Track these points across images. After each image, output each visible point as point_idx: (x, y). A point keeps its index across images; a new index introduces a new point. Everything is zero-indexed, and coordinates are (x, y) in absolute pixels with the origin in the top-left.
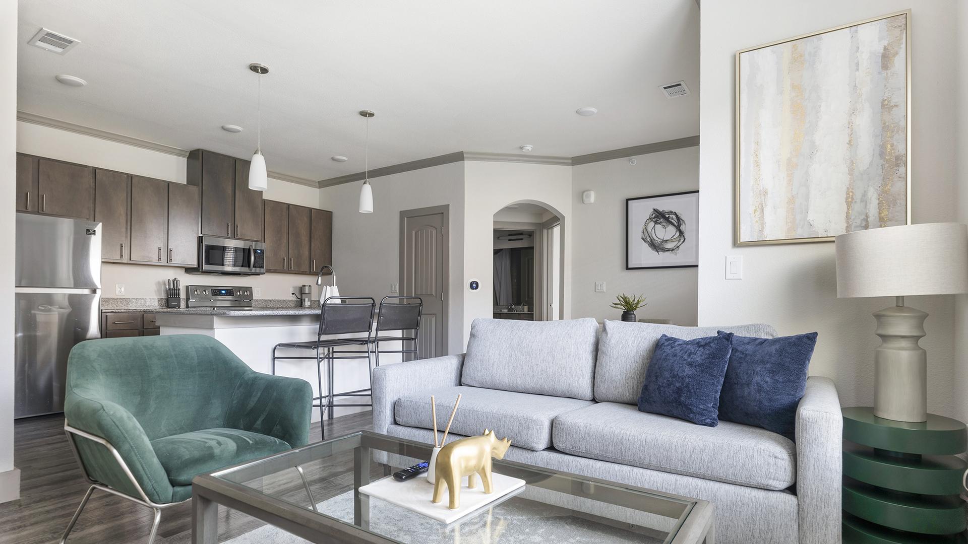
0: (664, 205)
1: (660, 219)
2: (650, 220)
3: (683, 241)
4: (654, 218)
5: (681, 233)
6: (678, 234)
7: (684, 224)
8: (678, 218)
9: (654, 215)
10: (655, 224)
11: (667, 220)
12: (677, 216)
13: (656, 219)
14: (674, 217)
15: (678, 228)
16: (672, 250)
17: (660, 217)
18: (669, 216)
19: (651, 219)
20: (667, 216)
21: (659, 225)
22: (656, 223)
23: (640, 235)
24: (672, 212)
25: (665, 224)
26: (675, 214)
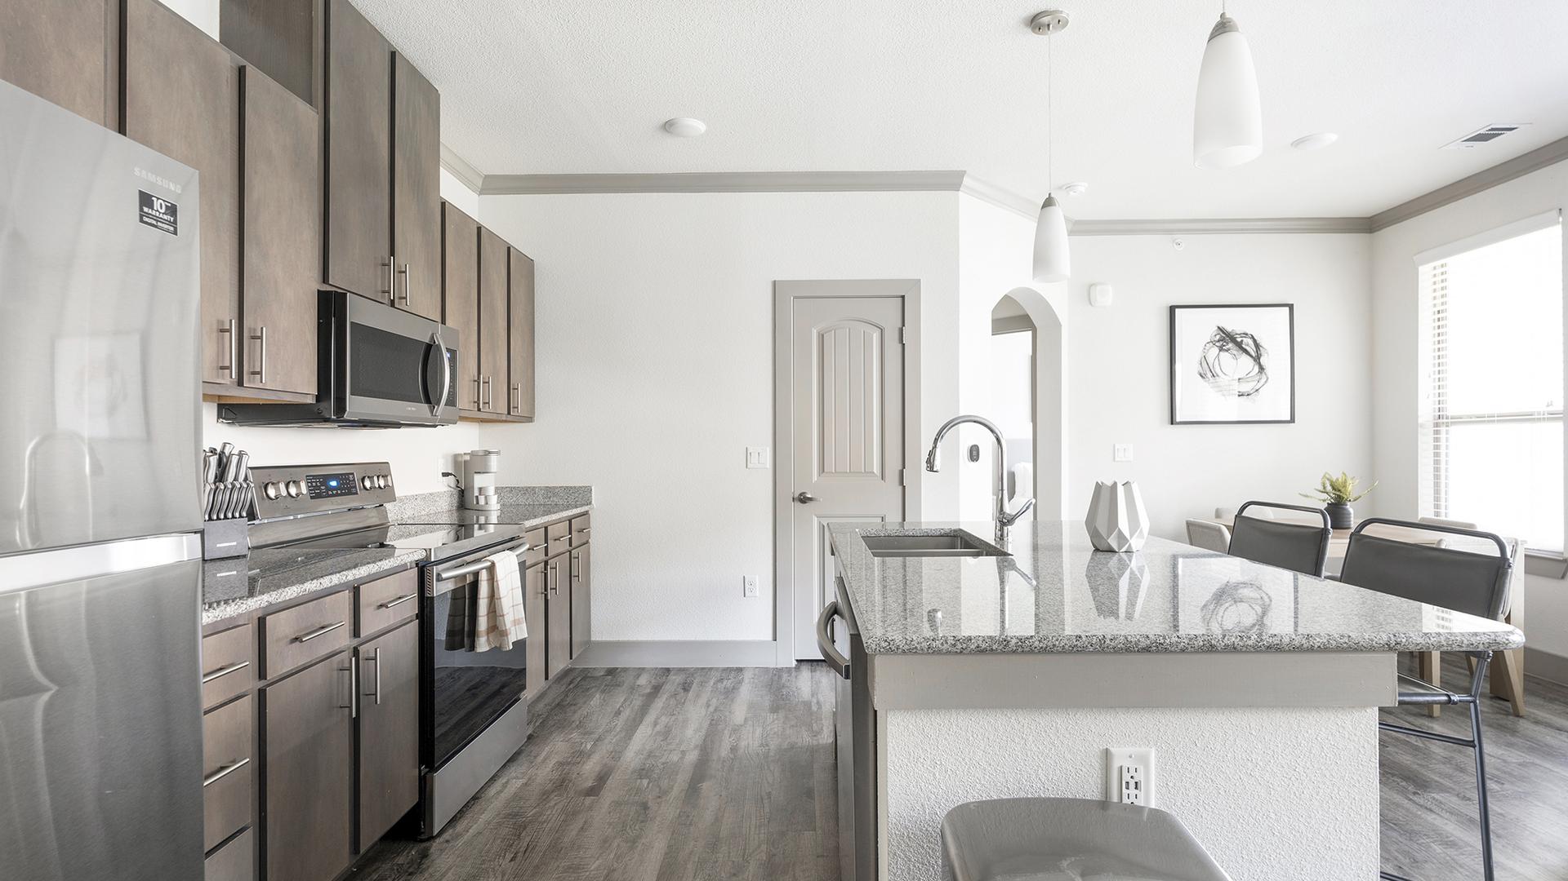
0: (1235, 322)
1: (1227, 343)
2: (1211, 344)
3: (1266, 382)
4: (1219, 341)
5: (1261, 369)
6: (1257, 369)
7: (1266, 355)
8: (1257, 346)
9: (1218, 337)
10: (1220, 351)
11: (1239, 345)
12: (1255, 341)
13: (1221, 343)
14: (1250, 342)
15: (1257, 359)
16: (1248, 395)
17: (1227, 339)
18: (1242, 341)
19: (1213, 342)
20: (1239, 340)
21: (1226, 353)
22: (1221, 349)
23: (1196, 368)
24: (1247, 334)
25: (1235, 352)
26: (1253, 337)
